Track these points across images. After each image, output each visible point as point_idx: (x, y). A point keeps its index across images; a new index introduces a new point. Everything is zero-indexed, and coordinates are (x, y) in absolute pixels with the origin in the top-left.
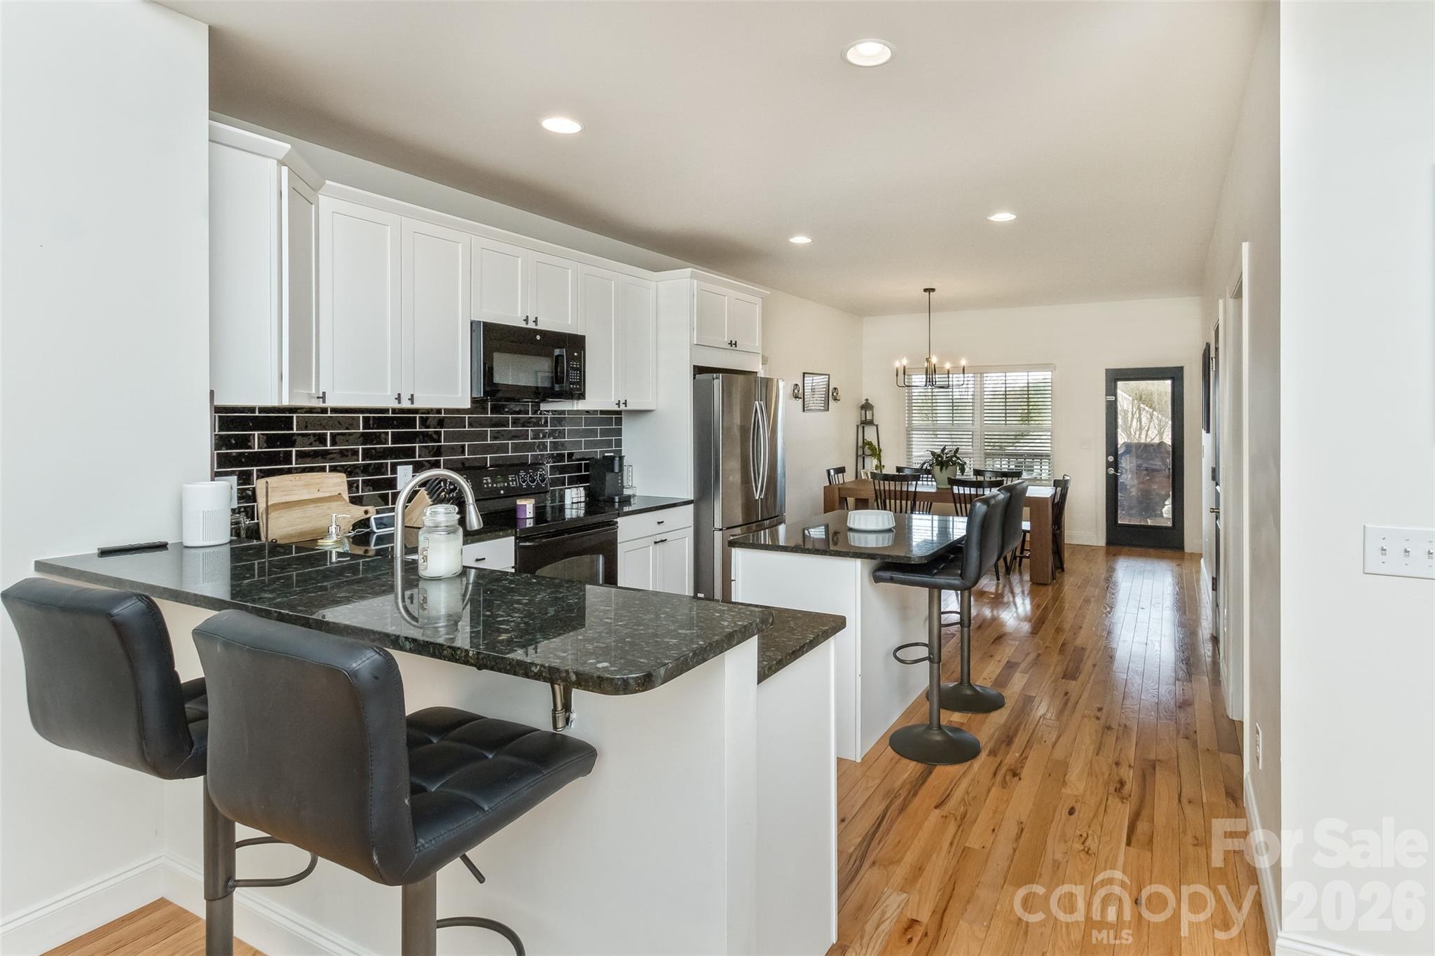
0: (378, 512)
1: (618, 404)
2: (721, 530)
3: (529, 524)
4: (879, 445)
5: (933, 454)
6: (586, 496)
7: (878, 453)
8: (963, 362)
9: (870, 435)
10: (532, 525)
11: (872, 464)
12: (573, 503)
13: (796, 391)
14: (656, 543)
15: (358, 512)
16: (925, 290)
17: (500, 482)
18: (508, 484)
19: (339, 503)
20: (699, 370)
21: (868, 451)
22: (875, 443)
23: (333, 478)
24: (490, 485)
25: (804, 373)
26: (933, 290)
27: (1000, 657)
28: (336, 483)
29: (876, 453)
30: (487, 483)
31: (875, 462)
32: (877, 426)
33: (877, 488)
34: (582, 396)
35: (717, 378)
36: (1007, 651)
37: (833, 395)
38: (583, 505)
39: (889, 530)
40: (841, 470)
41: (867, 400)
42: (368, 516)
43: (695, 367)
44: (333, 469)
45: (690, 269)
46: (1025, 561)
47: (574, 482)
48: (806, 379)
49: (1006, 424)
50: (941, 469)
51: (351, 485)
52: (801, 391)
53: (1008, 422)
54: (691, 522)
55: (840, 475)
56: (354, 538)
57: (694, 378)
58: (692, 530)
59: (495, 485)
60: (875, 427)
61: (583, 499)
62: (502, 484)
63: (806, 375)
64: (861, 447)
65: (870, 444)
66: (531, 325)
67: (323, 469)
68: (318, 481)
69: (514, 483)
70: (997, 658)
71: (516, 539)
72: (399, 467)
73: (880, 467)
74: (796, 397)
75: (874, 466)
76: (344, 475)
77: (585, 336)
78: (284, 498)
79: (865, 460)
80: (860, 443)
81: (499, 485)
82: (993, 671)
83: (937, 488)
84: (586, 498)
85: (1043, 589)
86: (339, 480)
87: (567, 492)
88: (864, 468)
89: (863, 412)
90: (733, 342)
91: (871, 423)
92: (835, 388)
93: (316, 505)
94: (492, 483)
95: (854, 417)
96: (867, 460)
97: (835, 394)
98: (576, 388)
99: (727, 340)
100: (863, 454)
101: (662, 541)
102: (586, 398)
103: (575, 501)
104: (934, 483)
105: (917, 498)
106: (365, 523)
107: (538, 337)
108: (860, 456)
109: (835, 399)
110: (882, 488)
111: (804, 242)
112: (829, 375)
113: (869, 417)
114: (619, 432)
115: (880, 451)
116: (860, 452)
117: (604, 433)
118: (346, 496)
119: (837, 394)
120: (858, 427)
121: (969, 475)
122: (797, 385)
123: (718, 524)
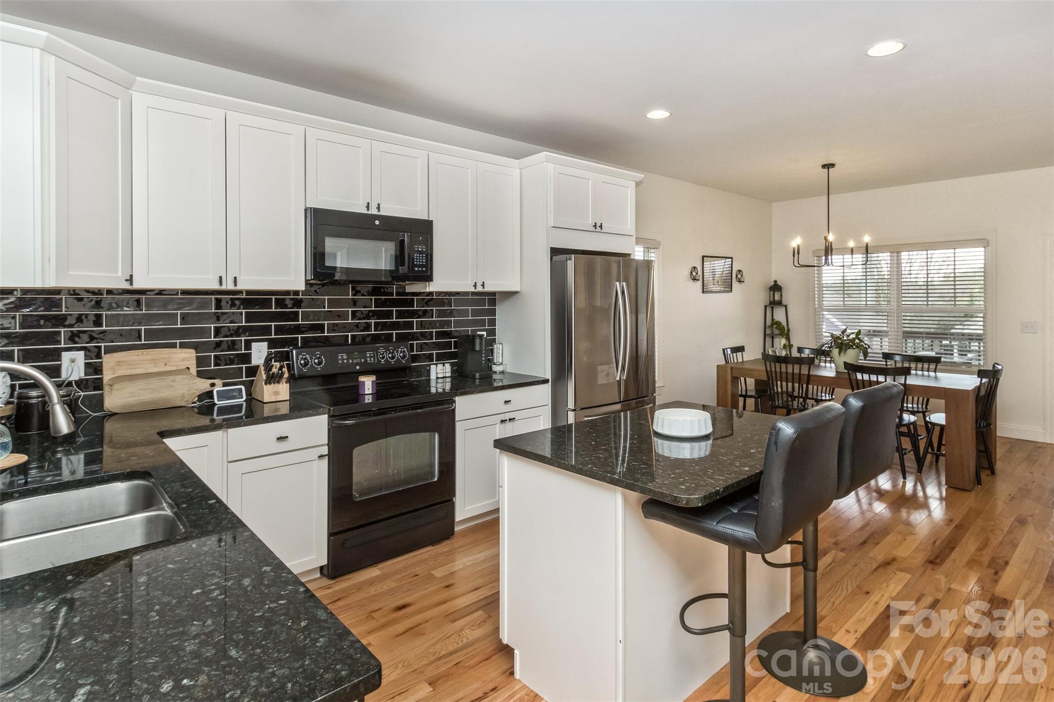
0: (225, 385)
1: (475, 286)
2: (573, 410)
3: (368, 399)
4: (788, 325)
5: (832, 335)
6: (453, 371)
7: (786, 332)
8: (867, 239)
9: (779, 315)
10: (370, 401)
11: (780, 343)
12: (437, 378)
13: (694, 274)
14: (503, 421)
15: (203, 385)
16: (824, 166)
17: (356, 359)
18: (366, 361)
19: (185, 376)
20: (555, 252)
21: (776, 332)
22: (784, 323)
23: (181, 353)
24: (345, 361)
25: (703, 257)
26: (833, 165)
27: (879, 596)
28: (186, 358)
29: (785, 332)
30: (343, 359)
31: (784, 341)
32: (786, 306)
33: (769, 369)
34: (428, 278)
35: (570, 259)
36: (891, 587)
37: (737, 276)
38: (449, 380)
39: (706, 438)
40: (740, 349)
41: (775, 281)
42: (212, 389)
43: (551, 248)
44: (183, 346)
45: (545, 152)
46: (942, 459)
47: (441, 358)
48: (705, 263)
49: (927, 305)
50: (840, 353)
51: (200, 362)
52: (700, 273)
53: (929, 303)
54: (548, 401)
55: (739, 354)
56: (199, 408)
57: (551, 260)
58: (549, 409)
59: (350, 361)
60: (784, 308)
61: (448, 374)
62: (358, 361)
63: (705, 258)
64: (769, 327)
65: (778, 324)
66: (374, 211)
67: (173, 346)
68: (167, 356)
69: (372, 359)
70: (874, 598)
71: (330, 417)
72: (253, 344)
73: (789, 346)
74: (694, 279)
75: (782, 345)
76: (193, 351)
77: (432, 221)
78: (129, 371)
79: (774, 340)
80: (769, 322)
81: (355, 361)
82: (864, 619)
83: (837, 372)
84: (452, 374)
85: (963, 495)
86: (189, 355)
87: (433, 367)
88: (773, 347)
89: (772, 293)
90: (598, 225)
91: (779, 303)
92: (739, 271)
93: (160, 378)
94: (348, 359)
95: (762, 298)
96: (776, 340)
97: (739, 276)
98: (422, 270)
99: (591, 222)
100: (772, 333)
101: (510, 420)
102: (434, 280)
103: (440, 375)
104: (833, 365)
105: (811, 382)
106: (209, 394)
107: (377, 222)
108: (769, 334)
109: (740, 281)
110: (773, 369)
111: (663, 117)
112: (732, 258)
113: (777, 298)
114: (493, 312)
115: (789, 330)
116: (768, 332)
117: (475, 313)
118: (194, 370)
119: (742, 276)
120: (766, 307)
121: (876, 360)
122: (695, 268)
123: (571, 405)
